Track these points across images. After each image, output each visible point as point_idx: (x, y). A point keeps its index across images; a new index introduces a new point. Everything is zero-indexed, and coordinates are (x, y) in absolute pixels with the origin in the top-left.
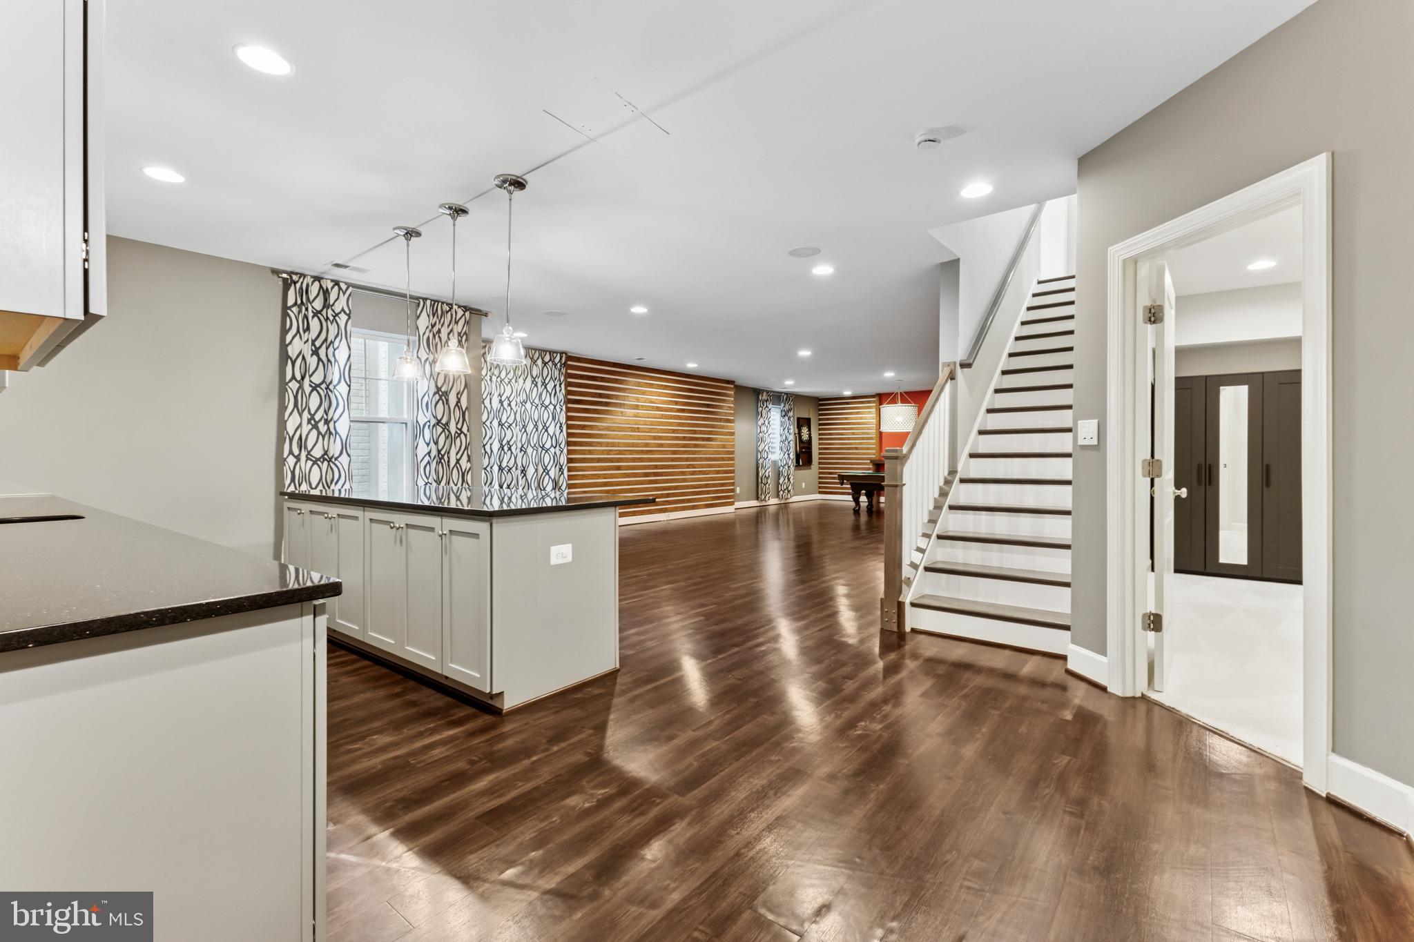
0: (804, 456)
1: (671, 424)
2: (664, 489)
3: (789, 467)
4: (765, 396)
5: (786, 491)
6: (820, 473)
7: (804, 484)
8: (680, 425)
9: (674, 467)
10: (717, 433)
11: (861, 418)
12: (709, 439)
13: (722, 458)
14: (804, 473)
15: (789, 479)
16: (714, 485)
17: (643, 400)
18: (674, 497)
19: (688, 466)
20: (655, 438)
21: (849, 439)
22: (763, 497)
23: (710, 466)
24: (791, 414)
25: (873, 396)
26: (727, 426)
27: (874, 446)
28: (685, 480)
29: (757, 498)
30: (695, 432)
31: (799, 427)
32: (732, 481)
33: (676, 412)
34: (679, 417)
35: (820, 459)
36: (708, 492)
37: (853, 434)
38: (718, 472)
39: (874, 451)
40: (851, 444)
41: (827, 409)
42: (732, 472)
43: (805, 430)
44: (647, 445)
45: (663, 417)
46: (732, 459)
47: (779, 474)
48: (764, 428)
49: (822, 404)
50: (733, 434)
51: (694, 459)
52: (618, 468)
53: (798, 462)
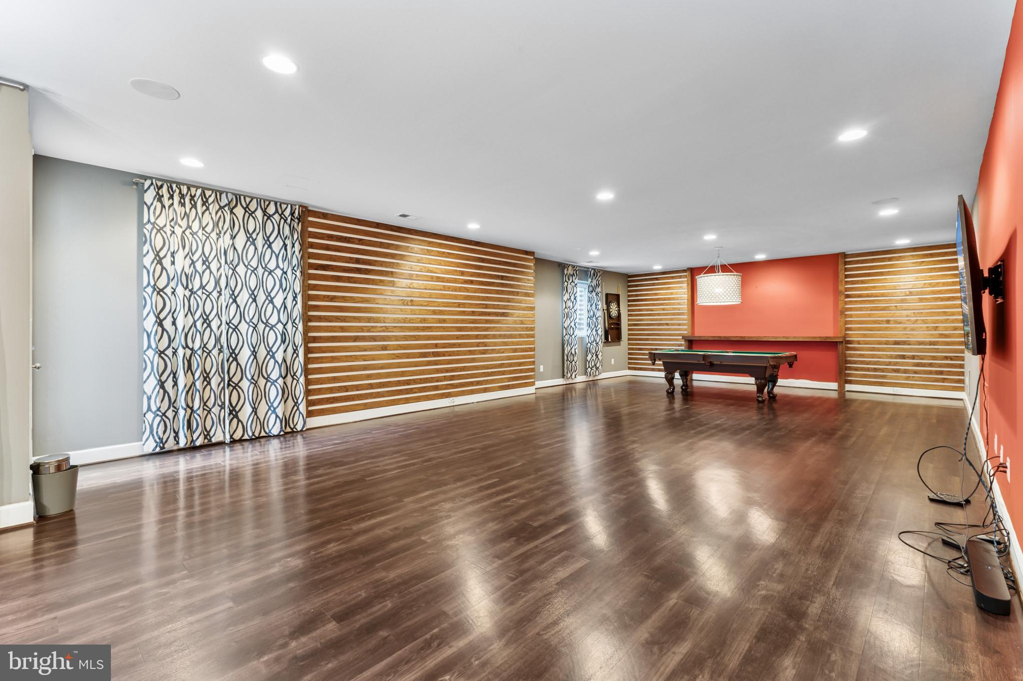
0: (613, 332)
1: (456, 297)
2: (447, 370)
3: (597, 344)
4: (570, 271)
5: (594, 368)
6: (629, 349)
7: (613, 360)
8: (467, 298)
9: (460, 345)
10: (513, 308)
11: (672, 294)
12: (503, 314)
13: (520, 335)
14: (613, 349)
15: (597, 356)
16: (510, 365)
17: (418, 269)
18: (459, 379)
19: (478, 345)
20: (434, 312)
21: (659, 314)
22: (569, 375)
23: (506, 344)
24: (599, 290)
25: (684, 271)
26: (525, 301)
27: (686, 322)
28: (474, 360)
29: (563, 376)
30: (487, 306)
31: (608, 303)
32: (533, 360)
33: (462, 283)
34: (467, 290)
35: (629, 335)
36: (503, 373)
37: (664, 309)
38: (515, 350)
39: (686, 327)
40: (661, 320)
41: (637, 286)
42: (533, 350)
43: (613, 307)
44: (424, 320)
45: (445, 288)
46: (533, 336)
47: (587, 351)
48: (570, 304)
49: (630, 279)
50: (532, 309)
51: (485, 337)
52: (385, 348)
53: (606, 338)
